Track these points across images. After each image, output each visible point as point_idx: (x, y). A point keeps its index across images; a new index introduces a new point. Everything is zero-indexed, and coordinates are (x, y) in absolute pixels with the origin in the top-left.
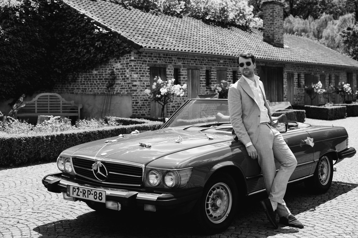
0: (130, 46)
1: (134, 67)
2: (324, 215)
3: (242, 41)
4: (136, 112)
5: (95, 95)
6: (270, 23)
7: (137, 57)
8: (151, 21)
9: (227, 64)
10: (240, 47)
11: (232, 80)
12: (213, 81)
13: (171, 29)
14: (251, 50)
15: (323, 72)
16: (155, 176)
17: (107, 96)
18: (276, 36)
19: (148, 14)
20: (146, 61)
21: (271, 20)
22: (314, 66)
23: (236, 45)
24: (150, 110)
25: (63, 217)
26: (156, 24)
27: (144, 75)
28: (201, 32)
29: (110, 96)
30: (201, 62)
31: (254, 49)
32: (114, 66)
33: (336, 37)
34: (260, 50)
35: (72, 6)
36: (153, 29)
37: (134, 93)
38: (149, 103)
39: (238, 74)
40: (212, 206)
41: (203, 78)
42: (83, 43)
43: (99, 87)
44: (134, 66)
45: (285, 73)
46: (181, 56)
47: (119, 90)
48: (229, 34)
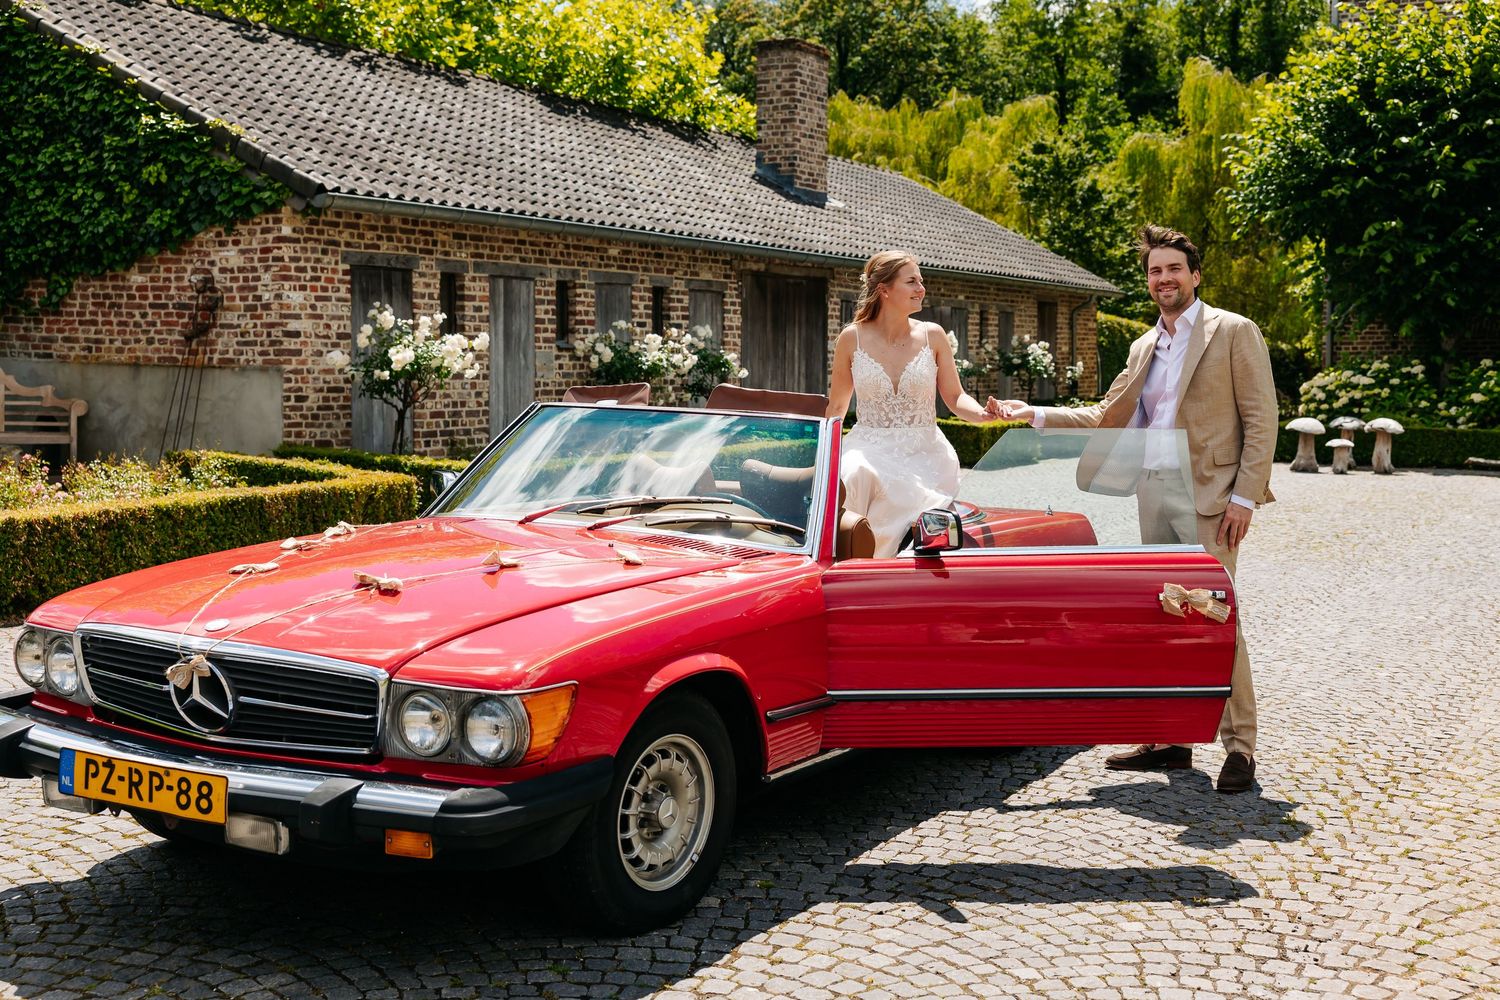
0: (277, 185)
1: (293, 265)
2: (1036, 840)
3: (685, 181)
4: (299, 435)
5: (136, 365)
6: (780, 117)
7: (304, 227)
8: (352, 92)
9: (634, 261)
10: (679, 202)
11: (649, 321)
12: (582, 322)
13: (430, 124)
14: (717, 214)
15: (961, 297)
16: (426, 714)
17: (183, 370)
18: (802, 166)
19: (340, 66)
20: (336, 244)
21: (785, 107)
22: (934, 277)
23: (665, 194)
24: (349, 424)
25: (31, 873)
26: (373, 104)
27: (329, 294)
28: (538, 140)
29: (197, 373)
30: (541, 252)
31: (727, 209)
32: (213, 257)
33: (992, 175)
34: (749, 212)
35: (48, 22)
36: (361, 124)
37: (289, 362)
38: (346, 399)
39: (671, 300)
40: (641, 826)
41: (546, 312)
42: (91, 165)
43: (152, 334)
44: (292, 259)
45: (835, 299)
46: (467, 228)
47: (231, 350)
48: (639, 151)
